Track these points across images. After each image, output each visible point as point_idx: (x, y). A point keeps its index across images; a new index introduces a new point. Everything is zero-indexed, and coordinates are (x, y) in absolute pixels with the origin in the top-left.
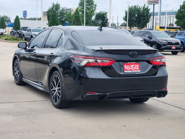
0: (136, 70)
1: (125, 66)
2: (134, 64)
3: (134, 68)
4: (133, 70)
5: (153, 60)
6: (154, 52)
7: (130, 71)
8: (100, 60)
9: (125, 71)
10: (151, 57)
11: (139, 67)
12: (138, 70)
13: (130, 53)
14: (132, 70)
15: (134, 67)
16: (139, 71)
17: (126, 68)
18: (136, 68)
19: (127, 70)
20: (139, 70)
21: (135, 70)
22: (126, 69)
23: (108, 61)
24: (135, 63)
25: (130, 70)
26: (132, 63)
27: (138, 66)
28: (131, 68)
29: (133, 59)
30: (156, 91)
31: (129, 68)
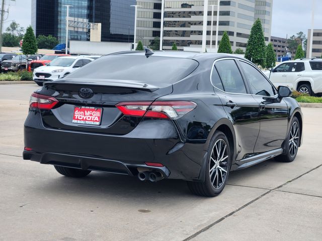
0: (93, 121)
1: (77, 111)
2: (93, 110)
3: (90, 117)
4: (88, 120)
5: (125, 105)
6: (131, 91)
7: (82, 122)
10: (121, 100)
11: (99, 117)
12: (96, 121)
14: (86, 120)
15: (91, 115)
16: (98, 123)
17: (76, 116)
18: (93, 117)
19: (78, 119)
21: (91, 120)
22: (76, 118)
24: (94, 108)
25: (83, 120)
26: (88, 108)
27: (98, 114)
28: (85, 116)
29: (85, 100)
30: (125, 164)
31: (82, 116)
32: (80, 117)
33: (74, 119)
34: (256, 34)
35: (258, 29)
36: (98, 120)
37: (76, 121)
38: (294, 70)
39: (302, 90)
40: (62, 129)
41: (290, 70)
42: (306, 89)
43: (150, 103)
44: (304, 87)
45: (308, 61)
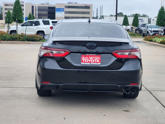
0: (96, 62)
1: (83, 57)
2: (94, 56)
3: (94, 60)
4: (92, 62)
5: (117, 52)
6: (120, 44)
7: (88, 63)
8: (55, 51)
9: (82, 63)
10: (115, 50)
11: (99, 60)
12: (98, 62)
13: (87, 45)
14: (90, 62)
15: (94, 59)
16: (100, 64)
17: (83, 60)
19: (85, 62)
20: (100, 62)
21: (94, 62)
22: (84, 61)
23: (63, 52)
24: (95, 55)
25: (88, 62)
26: (91, 55)
27: (99, 58)
28: (90, 60)
29: (91, 50)
30: (119, 86)
31: (87, 60)
32: (86, 61)
33: (82, 62)
34: (18, 6)
35: (18, 3)
36: (99, 62)
37: (84, 63)
38: (34, 25)
39: (40, 35)
40: (74, 69)
41: (32, 25)
42: (42, 35)
43: (130, 50)
44: (41, 34)
45: (41, 20)
